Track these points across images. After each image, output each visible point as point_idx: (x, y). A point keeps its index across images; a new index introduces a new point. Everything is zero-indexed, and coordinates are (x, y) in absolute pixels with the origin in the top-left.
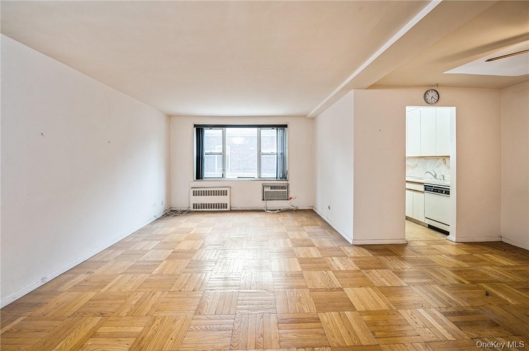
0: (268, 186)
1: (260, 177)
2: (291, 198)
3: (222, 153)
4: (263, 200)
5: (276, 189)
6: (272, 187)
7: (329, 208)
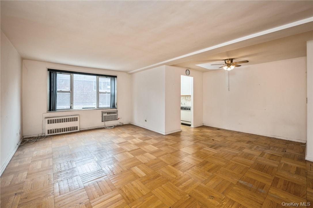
0: (105, 113)
1: (98, 107)
2: (119, 119)
3: (71, 91)
4: (102, 121)
5: (110, 114)
6: (108, 113)
7: (146, 121)
